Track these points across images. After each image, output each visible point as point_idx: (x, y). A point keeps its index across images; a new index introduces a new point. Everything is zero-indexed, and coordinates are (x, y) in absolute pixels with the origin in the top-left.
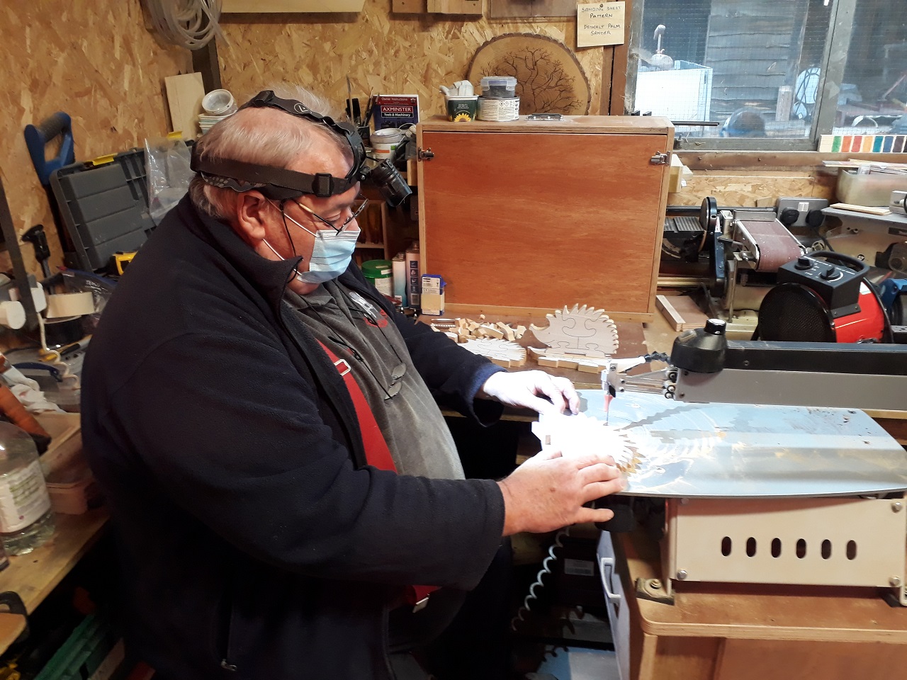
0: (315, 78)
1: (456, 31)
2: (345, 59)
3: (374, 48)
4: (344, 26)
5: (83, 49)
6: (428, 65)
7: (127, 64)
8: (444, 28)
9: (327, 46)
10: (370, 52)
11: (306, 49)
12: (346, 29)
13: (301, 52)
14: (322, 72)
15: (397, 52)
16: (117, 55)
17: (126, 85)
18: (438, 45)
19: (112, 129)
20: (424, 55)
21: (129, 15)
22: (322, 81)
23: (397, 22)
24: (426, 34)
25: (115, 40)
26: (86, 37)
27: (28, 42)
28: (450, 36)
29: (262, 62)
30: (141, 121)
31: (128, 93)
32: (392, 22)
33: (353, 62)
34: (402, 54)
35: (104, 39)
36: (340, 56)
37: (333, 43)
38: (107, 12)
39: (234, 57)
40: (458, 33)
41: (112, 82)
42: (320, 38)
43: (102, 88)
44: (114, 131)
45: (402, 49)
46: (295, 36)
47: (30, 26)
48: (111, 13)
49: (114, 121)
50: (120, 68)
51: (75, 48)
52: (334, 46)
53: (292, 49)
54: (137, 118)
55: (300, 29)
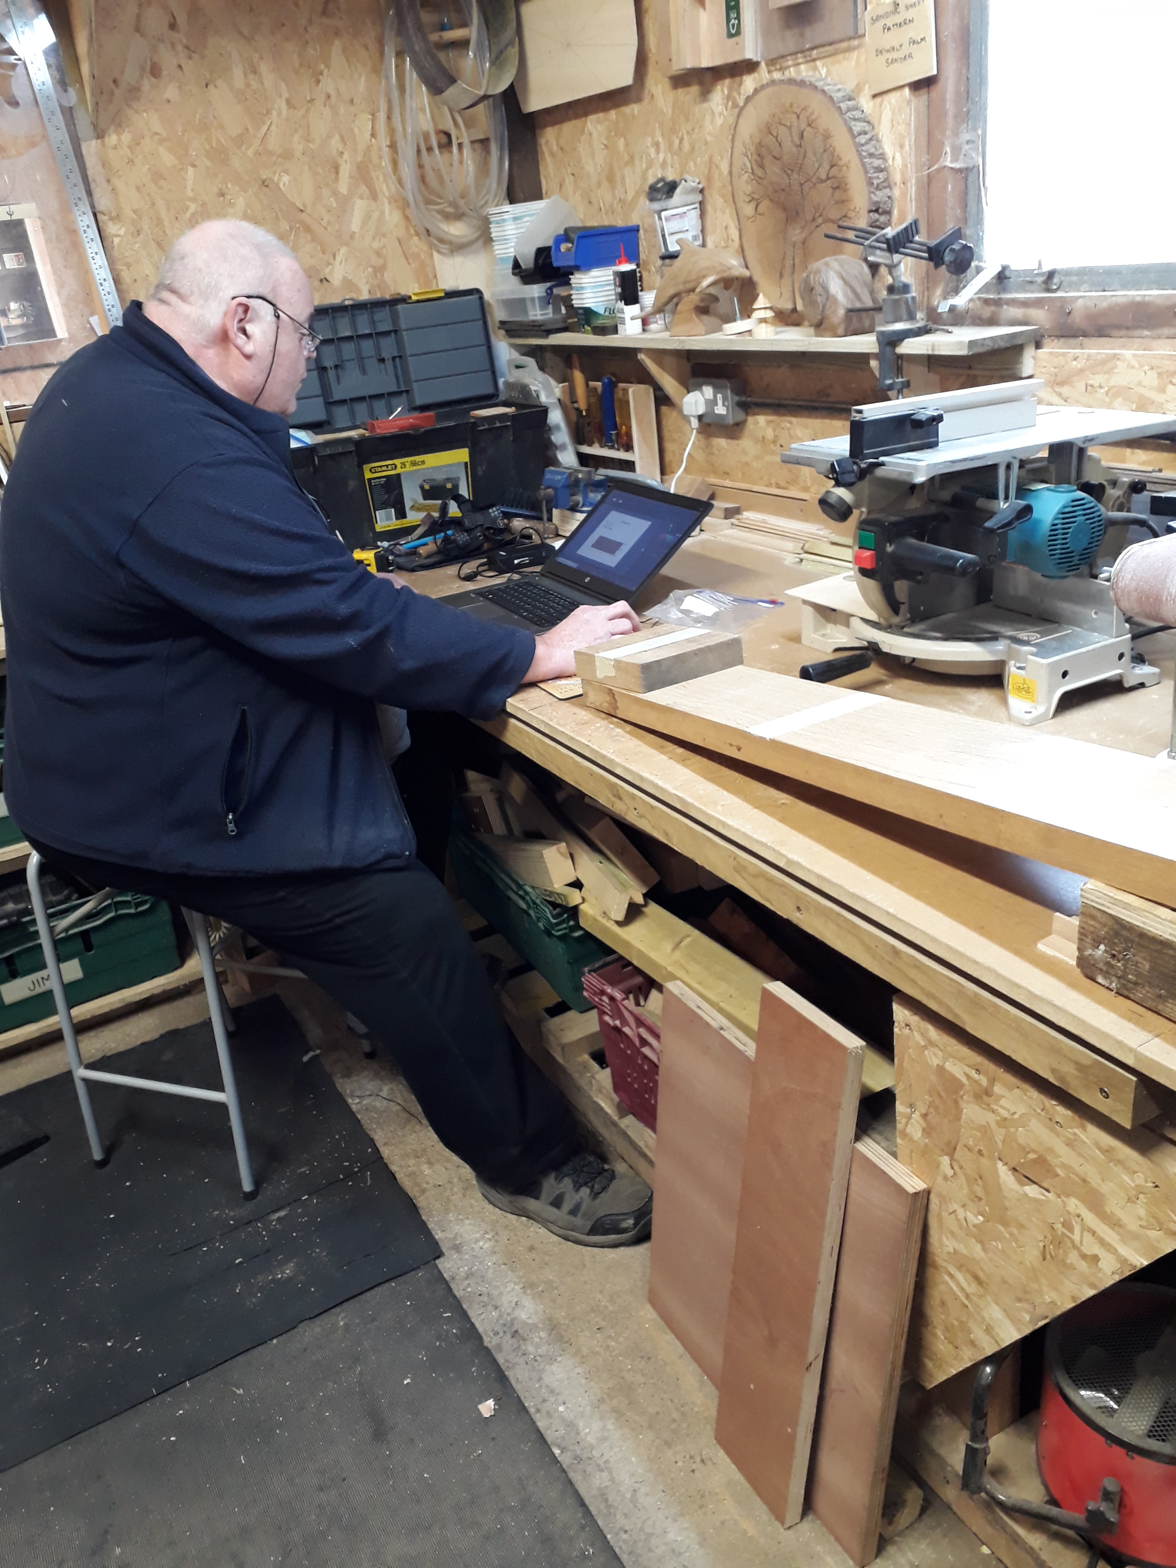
0: (614, 197)
1: (735, 94)
2: (637, 163)
3: (660, 140)
4: (633, 110)
5: (281, 185)
6: (711, 158)
7: (361, 198)
8: (723, 91)
9: (621, 143)
10: (657, 144)
11: (606, 151)
12: (636, 113)
13: (601, 156)
14: (619, 186)
15: (681, 140)
16: (343, 188)
17: (355, 225)
18: (719, 121)
19: (321, 281)
20: (706, 143)
21: (373, 135)
22: (620, 200)
23: (680, 91)
24: (705, 105)
25: (341, 172)
26: (286, 172)
27: (190, 184)
28: (730, 103)
29: (572, 177)
30: (379, 270)
31: (357, 236)
32: (675, 91)
33: (644, 166)
34: (686, 146)
35: (319, 170)
36: (632, 158)
37: (625, 139)
38: (329, 137)
39: (552, 175)
40: (737, 97)
41: (329, 223)
42: (615, 135)
43: (308, 229)
44: (325, 282)
45: (685, 137)
46: (595, 135)
47: (194, 166)
48: (337, 137)
49: (327, 270)
50: (345, 203)
51: (267, 186)
52: (627, 145)
53: (593, 155)
54: (371, 266)
55: (599, 122)
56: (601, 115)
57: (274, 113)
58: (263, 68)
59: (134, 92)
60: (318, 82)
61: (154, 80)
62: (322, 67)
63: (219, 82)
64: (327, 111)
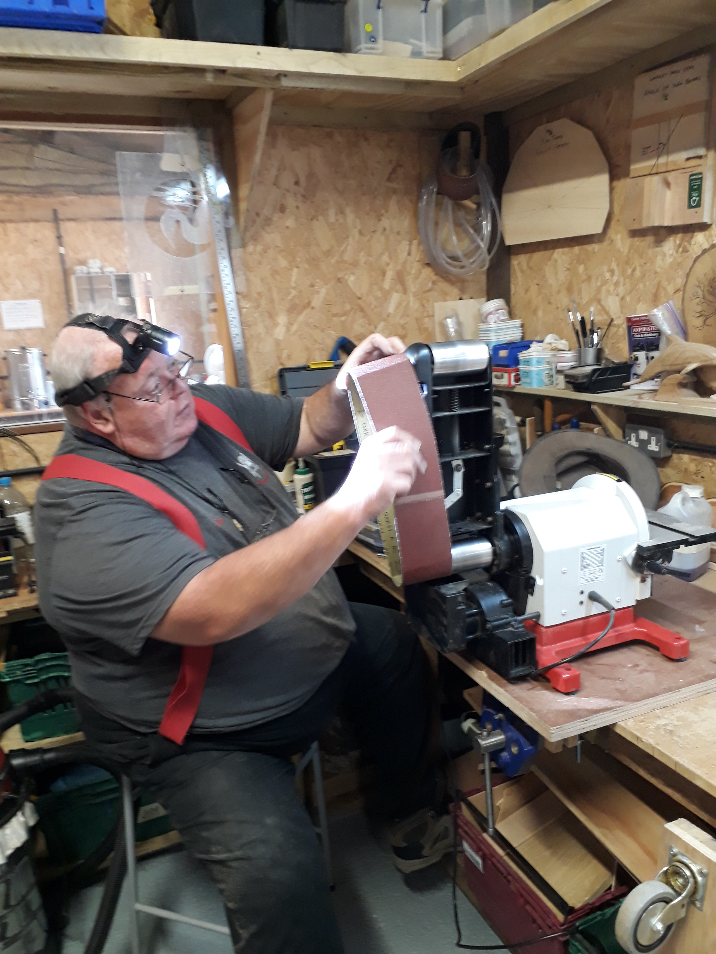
1: (686, 243)
2: (593, 281)
3: (615, 268)
4: (594, 248)
5: (349, 282)
6: (659, 283)
7: (397, 292)
8: (675, 241)
9: (581, 268)
10: (612, 272)
11: (568, 272)
12: (596, 250)
13: (562, 276)
14: (575, 294)
15: (634, 270)
16: (387, 285)
17: (391, 309)
18: (669, 260)
20: (656, 273)
21: (409, 254)
22: (575, 303)
23: (636, 239)
24: (658, 249)
25: (387, 275)
26: (353, 274)
27: (294, 278)
28: (681, 249)
29: (536, 286)
31: (391, 315)
32: (631, 239)
33: (599, 284)
34: (638, 273)
35: (373, 274)
36: (589, 278)
37: (585, 266)
38: (382, 254)
39: (520, 284)
40: (688, 246)
41: (376, 307)
42: (577, 263)
43: (362, 310)
45: (638, 268)
46: (560, 261)
47: (297, 267)
48: (387, 254)
50: (387, 295)
51: (340, 282)
52: (586, 269)
53: (556, 274)
55: (564, 254)
56: (566, 250)
57: (350, 239)
58: (348, 210)
59: (268, 221)
60: (380, 220)
61: (281, 214)
62: (383, 212)
63: (320, 218)
64: (383, 239)
